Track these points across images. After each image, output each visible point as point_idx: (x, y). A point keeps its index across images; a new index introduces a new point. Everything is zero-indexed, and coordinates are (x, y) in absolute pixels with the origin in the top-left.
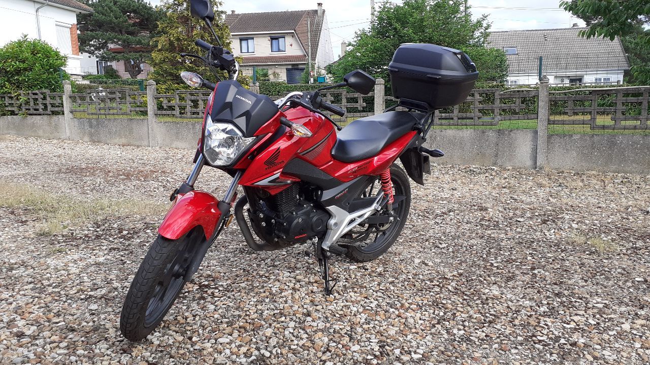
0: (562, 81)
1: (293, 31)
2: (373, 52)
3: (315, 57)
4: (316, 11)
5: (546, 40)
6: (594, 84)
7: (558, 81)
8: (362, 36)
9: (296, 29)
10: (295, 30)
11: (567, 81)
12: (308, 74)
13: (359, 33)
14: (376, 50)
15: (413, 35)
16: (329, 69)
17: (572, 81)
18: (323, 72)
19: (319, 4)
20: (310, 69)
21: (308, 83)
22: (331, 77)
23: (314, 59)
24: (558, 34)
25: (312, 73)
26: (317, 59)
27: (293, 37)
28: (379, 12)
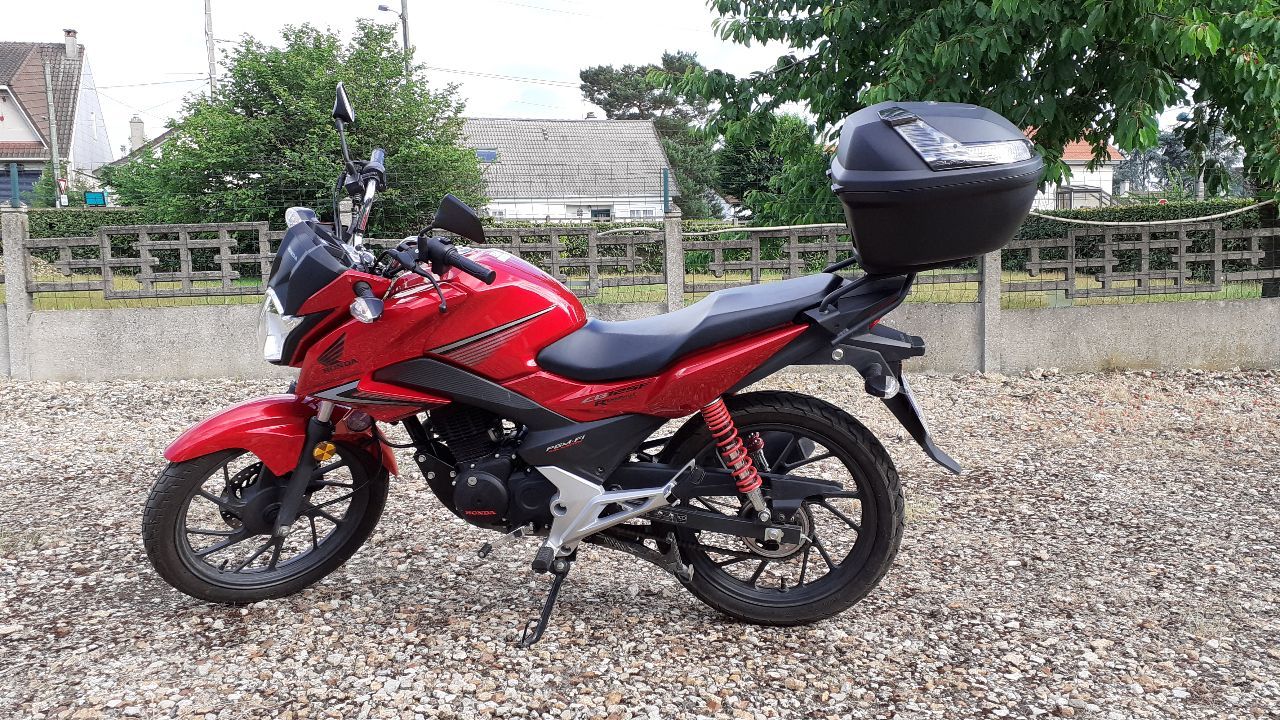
0: (580, 213)
1: (5, 87)
2: (230, 143)
3: (68, 149)
4: (62, 47)
5: (546, 139)
6: (628, 221)
7: (571, 214)
8: (198, 109)
9: (12, 83)
10: (9, 86)
11: (587, 215)
12: (52, 186)
13: (192, 100)
14: (235, 139)
15: (316, 112)
16: (106, 175)
17: (595, 214)
18: (92, 183)
19: (68, 32)
20: (57, 172)
21: (54, 206)
22: (113, 194)
23: (64, 152)
24: (565, 129)
25: (62, 184)
26: (71, 153)
27: (5, 100)
28: (234, 60)
